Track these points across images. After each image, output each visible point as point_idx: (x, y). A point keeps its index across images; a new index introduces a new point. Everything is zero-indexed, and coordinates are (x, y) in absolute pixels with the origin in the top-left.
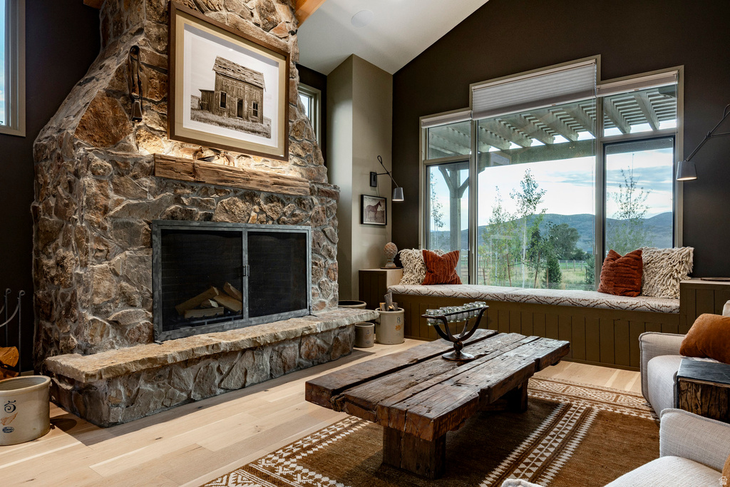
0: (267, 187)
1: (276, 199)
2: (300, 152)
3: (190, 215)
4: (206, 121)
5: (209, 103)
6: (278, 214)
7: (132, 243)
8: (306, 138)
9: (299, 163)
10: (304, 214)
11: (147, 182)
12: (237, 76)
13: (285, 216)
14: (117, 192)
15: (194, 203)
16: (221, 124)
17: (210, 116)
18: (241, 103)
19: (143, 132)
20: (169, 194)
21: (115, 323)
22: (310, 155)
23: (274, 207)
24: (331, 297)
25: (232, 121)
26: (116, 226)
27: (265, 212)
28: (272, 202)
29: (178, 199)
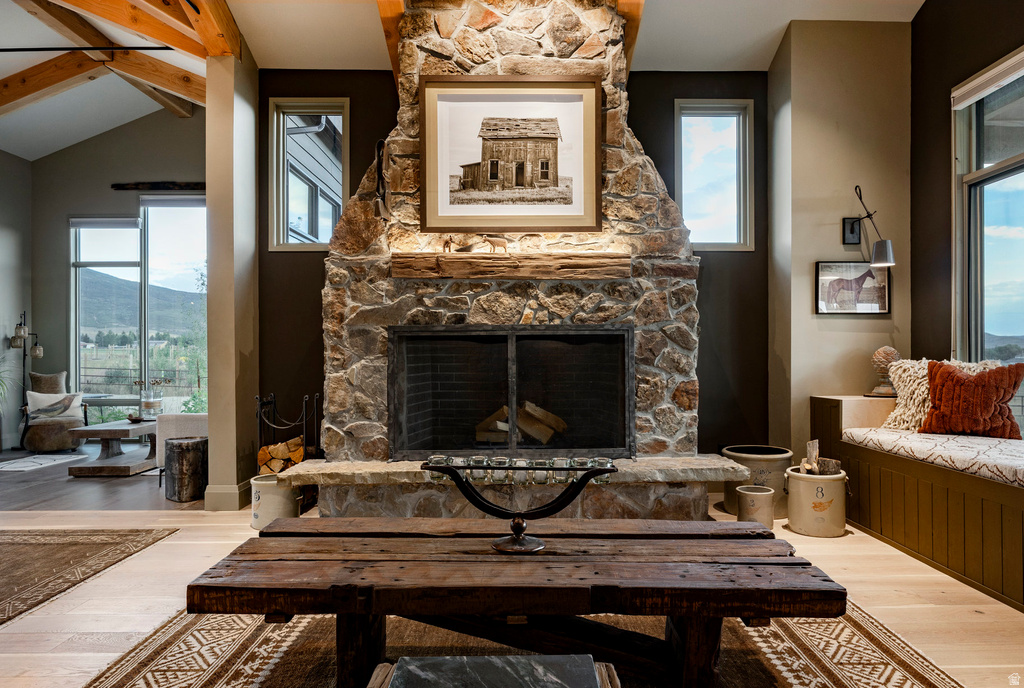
0: (549, 273)
1: (567, 288)
2: (632, 213)
3: (436, 317)
4: (470, 201)
5: (472, 179)
6: (569, 308)
7: (368, 351)
8: (644, 190)
9: (628, 231)
10: (620, 306)
11: (384, 285)
12: (514, 133)
13: (584, 311)
14: (354, 299)
15: (440, 303)
16: (490, 201)
17: (475, 194)
18: (521, 168)
19: (395, 231)
20: (410, 295)
21: (349, 433)
22: (653, 215)
23: (562, 299)
24: (681, 436)
25: (508, 194)
26: (352, 334)
27: (547, 308)
28: (560, 293)
29: (420, 301)
